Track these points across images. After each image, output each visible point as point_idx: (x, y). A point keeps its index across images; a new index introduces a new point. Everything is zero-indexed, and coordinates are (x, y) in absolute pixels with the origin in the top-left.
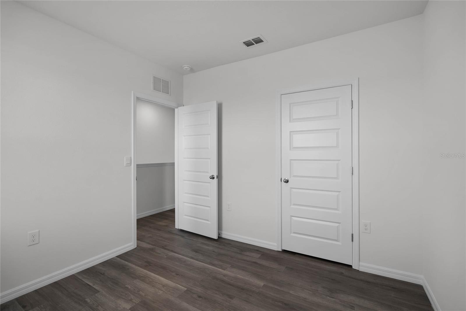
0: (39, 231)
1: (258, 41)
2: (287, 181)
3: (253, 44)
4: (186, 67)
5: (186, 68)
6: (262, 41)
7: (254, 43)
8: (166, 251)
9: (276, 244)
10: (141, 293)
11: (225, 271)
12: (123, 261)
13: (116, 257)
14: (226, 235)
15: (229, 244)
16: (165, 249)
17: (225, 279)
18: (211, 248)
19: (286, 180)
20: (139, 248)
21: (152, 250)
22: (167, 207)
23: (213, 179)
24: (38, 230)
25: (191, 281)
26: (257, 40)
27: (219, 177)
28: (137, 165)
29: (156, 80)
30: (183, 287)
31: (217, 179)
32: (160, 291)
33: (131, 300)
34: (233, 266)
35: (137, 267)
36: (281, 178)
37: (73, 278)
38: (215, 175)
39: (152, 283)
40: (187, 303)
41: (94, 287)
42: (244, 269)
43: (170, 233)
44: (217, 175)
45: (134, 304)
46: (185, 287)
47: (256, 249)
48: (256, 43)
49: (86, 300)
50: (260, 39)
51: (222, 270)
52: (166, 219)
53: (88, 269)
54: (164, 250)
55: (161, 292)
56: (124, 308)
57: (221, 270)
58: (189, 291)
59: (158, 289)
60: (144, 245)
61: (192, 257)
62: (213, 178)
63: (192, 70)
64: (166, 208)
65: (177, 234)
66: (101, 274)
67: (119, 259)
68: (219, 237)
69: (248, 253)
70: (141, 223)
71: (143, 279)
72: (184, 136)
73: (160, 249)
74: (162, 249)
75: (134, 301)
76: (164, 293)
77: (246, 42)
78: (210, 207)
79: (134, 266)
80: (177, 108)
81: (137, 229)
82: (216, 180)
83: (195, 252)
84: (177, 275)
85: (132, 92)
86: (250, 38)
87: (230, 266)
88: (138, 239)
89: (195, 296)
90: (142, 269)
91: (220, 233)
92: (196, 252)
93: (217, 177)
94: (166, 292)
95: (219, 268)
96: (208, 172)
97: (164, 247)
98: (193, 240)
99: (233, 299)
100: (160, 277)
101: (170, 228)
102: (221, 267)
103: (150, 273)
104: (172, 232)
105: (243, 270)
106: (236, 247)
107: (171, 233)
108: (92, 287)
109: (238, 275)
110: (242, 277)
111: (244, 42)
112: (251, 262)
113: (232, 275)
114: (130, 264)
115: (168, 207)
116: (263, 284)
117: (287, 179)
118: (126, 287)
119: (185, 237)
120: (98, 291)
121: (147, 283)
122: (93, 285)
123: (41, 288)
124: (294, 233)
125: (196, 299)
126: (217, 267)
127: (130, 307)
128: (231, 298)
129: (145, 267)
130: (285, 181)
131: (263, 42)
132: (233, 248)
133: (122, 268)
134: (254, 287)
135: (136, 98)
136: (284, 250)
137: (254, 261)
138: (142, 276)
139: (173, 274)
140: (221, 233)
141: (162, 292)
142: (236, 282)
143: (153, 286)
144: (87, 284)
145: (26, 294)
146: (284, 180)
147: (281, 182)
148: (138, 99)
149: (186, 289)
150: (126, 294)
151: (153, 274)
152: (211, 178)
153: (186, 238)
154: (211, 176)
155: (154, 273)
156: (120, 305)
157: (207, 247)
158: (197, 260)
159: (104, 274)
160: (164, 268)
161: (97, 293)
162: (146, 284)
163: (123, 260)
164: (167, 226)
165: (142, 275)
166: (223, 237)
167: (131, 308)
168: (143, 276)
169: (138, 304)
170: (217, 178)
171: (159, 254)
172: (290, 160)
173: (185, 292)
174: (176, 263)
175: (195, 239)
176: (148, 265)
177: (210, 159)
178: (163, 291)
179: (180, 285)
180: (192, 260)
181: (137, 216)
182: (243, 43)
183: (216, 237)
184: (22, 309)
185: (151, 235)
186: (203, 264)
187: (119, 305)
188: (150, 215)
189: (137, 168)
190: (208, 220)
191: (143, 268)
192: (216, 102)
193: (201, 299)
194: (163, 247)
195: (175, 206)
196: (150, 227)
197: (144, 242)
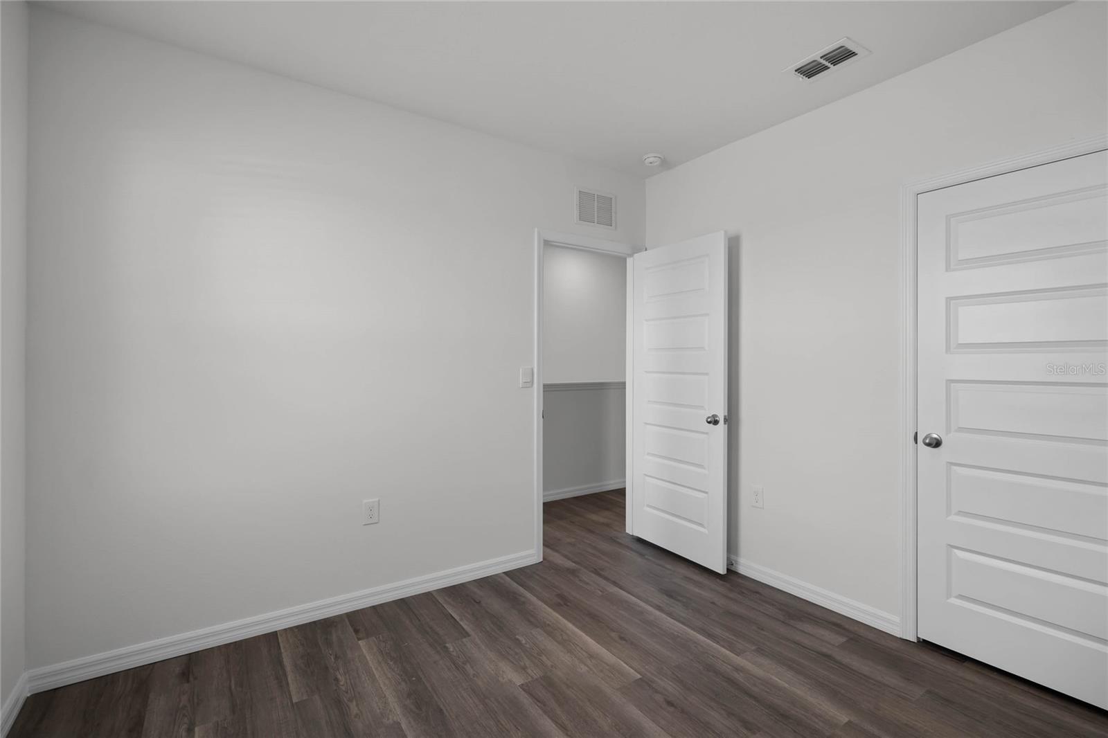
0: (379, 501)
1: (841, 56)
2: (936, 444)
3: (827, 68)
4: (651, 158)
5: (651, 160)
6: (853, 54)
7: (827, 64)
8: (603, 582)
9: (896, 619)
10: (544, 658)
11: (739, 658)
12: (515, 585)
13: (504, 573)
14: (747, 567)
15: (757, 593)
16: (600, 575)
17: (739, 677)
18: (706, 594)
19: (932, 438)
20: (545, 564)
21: (573, 572)
22: (612, 482)
23: (713, 424)
24: (378, 499)
25: (652, 660)
26: (839, 53)
27: (732, 419)
28: (545, 386)
29: (585, 198)
30: (632, 671)
31: (726, 426)
32: (582, 666)
33: (524, 668)
34: (760, 651)
35: (540, 603)
36: (917, 433)
37: (427, 598)
38: (721, 414)
39: (566, 643)
40: (639, 710)
41: (461, 623)
42: (790, 665)
43: (613, 540)
44: (725, 416)
45: (530, 679)
46: (639, 673)
47: (834, 620)
48: (834, 64)
49: (447, 645)
50: (847, 49)
51: (733, 655)
52: (608, 509)
53: (454, 587)
54: (597, 577)
55: (584, 669)
56: (510, 681)
57: (728, 652)
58: (644, 683)
59: (578, 659)
60: (558, 559)
61: (658, 606)
62: (716, 422)
63: (666, 164)
64: (609, 485)
65: (628, 547)
66: (475, 601)
67: (508, 579)
68: (728, 570)
69: (808, 628)
70: (553, 511)
71: (550, 630)
72: (646, 320)
73: (590, 573)
74: (593, 575)
75: (529, 671)
76: (591, 672)
77: (801, 67)
78: (707, 493)
79: (534, 599)
80: (631, 255)
81: (545, 522)
82: (721, 428)
83: (667, 595)
84: (622, 638)
85: (536, 229)
86: (814, 54)
87: (753, 648)
88: (546, 544)
89: (658, 698)
90: (550, 610)
91: (733, 562)
92: (671, 596)
93: (726, 420)
94: (595, 671)
95: (723, 647)
96: (702, 407)
97: (597, 572)
98: (664, 567)
99: (754, 733)
100: (584, 634)
101: (615, 530)
102: (731, 648)
103: (566, 622)
104: (618, 540)
105: (790, 668)
106: (773, 605)
107: (615, 541)
108: (458, 622)
109: (774, 677)
110: (786, 685)
111: (796, 69)
112: (818, 653)
113: (759, 672)
114: (528, 595)
115: (612, 485)
116: (846, 720)
117: (935, 436)
118: (518, 639)
119: (646, 557)
120: (467, 635)
121: (557, 641)
122: (461, 620)
123: (381, 604)
124: (961, 597)
125: (661, 707)
126: (718, 643)
127: (522, 682)
128: (749, 729)
129: (555, 607)
130: (927, 441)
131: (856, 54)
132: (767, 606)
133: (513, 599)
134: (817, 720)
135: (542, 242)
136: (924, 640)
137: (824, 650)
138: (549, 625)
139: (613, 634)
140: (736, 562)
141: (587, 668)
142: (766, 692)
143: (570, 651)
144: (451, 615)
145: (361, 610)
146: (926, 438)
147: (917, 443)
148: (547, 244)
149: (639, 676)
150: (516, 654)
151: (570, 625)
152: (709, 422)
153: (647, 559)
154: (709, 418)
155: (574, 624)
156: (503, 672)
157: (697, 590)
158: (670, 615)
159: (479, 603)
160: (594, 617)
161: (465, 637)
162: (555, 643)
163: (515, 581)
164: (608, 525)
165: (548, 622)
166: (740, 572)
167: (522, 685)
168: (550, 623)
169: (537, 679)
170: (725, 423)
171: (588, 584)
172: (947, 381)
173: (637, 681)
174: (621, 612)
175: (669, 565)
176: (563, 603)
177: (707, 374)
178: (588, 666)
179: (628, 665)
180: (658, 613)
181: (544, 496)
182: (796, 71)
183: (722, 570)
184: (354, 634)
185: (573, 540)
186: (685, 627)
187: (501, 672)
188: (576, 496)
189: (544, 391)
190: (701, 525)
191: (551, 608)
192: (723, 232)
193: (672, 709)
194: (595, 569)
195: (625, 482)
196: (573, 522)
197: (557, 551)
